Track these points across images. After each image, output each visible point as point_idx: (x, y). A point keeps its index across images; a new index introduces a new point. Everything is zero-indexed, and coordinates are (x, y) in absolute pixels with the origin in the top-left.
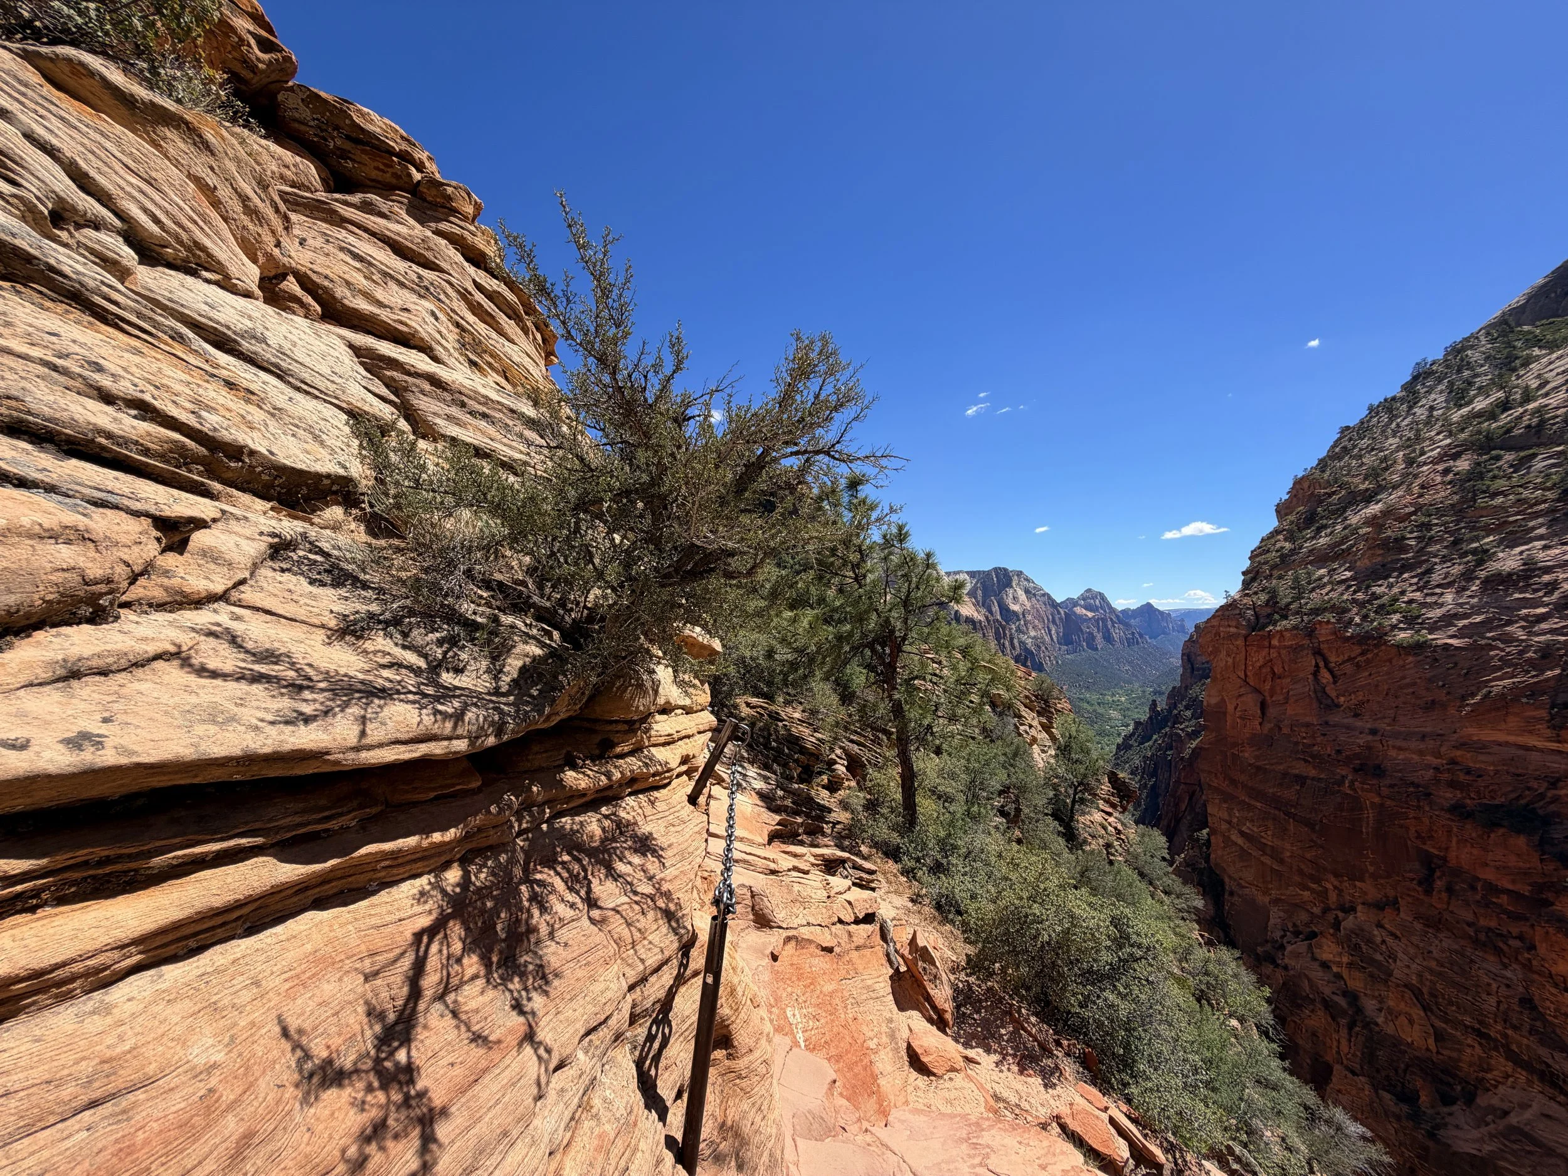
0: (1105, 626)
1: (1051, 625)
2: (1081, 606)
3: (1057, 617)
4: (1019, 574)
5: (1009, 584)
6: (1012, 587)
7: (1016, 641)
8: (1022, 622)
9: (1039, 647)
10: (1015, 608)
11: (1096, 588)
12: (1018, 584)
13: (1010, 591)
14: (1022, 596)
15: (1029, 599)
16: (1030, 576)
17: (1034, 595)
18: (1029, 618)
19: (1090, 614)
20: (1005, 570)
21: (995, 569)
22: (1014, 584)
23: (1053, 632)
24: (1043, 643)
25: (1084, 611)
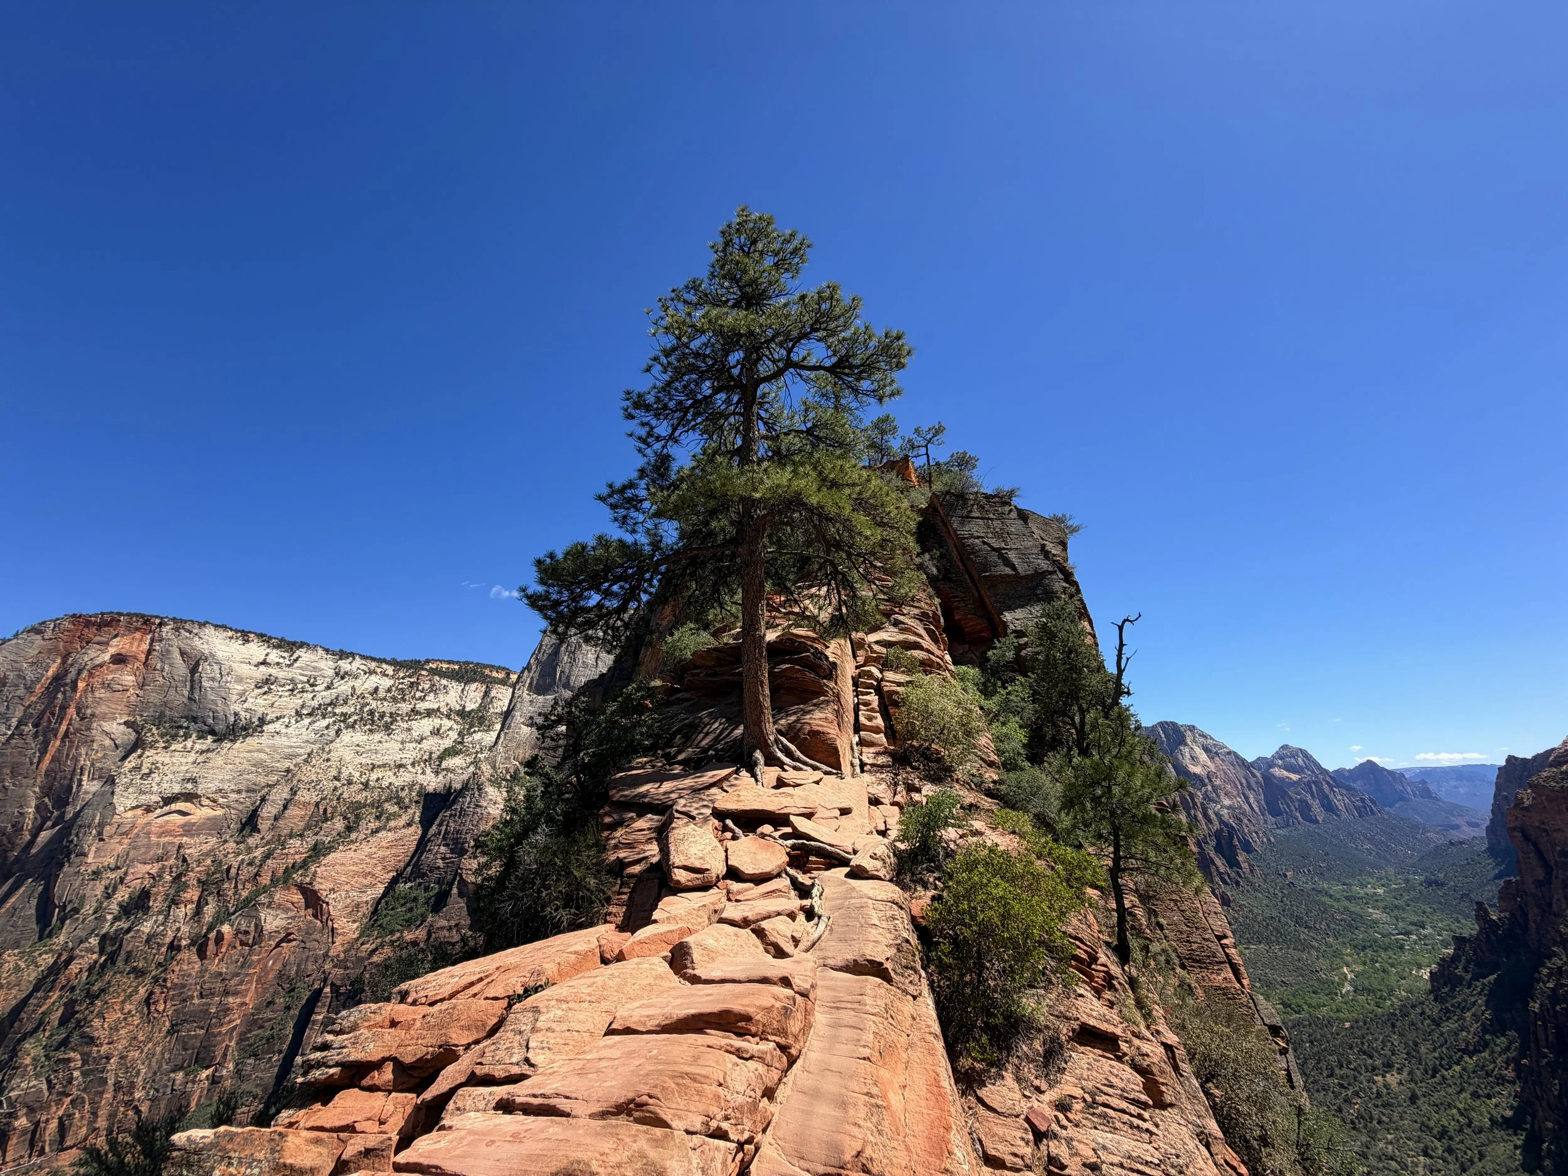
0: (1322, 791)
1: (1247, 792)
2: (1279, 767)
3: (1252, 781)
4: (1192, 728)
5: (1182, 741)
6: (1186, 745)
7: (1210, 812)
8: (1210, 788)
9: (1241, 820)
10: (1196, 770)
11: (1295, 744)
12: (1194, 741)
13: (1186, 750)
14: (1203, 757)
15: (1212, 758)
16: (1207, 731)
17: (1216, 753)
18: (1218, 782)
19: (1294, 777)
20: (1174, 724)
21: (1161, 724)
22: (1188, 741)
23: (1252, 800)
24: (1244, 814)
25: (1285, 773)
